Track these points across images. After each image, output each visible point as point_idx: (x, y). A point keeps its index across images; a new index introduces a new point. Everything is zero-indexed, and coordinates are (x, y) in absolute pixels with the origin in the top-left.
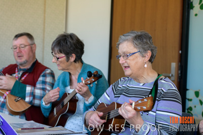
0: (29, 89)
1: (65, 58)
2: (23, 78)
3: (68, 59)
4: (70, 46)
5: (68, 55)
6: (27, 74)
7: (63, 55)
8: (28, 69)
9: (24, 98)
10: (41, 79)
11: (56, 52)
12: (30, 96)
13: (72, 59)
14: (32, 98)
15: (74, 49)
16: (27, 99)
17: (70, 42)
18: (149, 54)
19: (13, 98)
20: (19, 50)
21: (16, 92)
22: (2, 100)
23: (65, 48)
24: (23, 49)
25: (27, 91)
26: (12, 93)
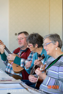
0: (22, 60)
1: (32, 46)
2: (22, 55)
3: (34, 46)
4: (34, 40)
5: (34, 44)
6: (24, 53)
7: (32, 45)
8: (25, 50)
9: (20, 65)
10: (30, 55)
11: (28, 43)
12: (22, 64)
13: (36, 46)
14: (23, 65)
15: (37, 41)
16: (21, 66)
17: (35, 38)
18: (57, 43)
19: (15, 65)
20: (20, 40)
21: (16, 62)
22: (11, 66)
23: (32, 41)
24: (21, 40)
25: (21, 62)
26: (14, 63)
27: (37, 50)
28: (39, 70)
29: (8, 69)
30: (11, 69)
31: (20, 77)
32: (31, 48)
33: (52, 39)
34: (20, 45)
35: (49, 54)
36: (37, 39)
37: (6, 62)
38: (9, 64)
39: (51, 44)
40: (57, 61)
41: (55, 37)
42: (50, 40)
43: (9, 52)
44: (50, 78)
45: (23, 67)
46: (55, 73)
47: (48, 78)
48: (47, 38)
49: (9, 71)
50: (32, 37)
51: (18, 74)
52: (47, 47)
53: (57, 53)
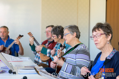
2: (49, 46)
3: (58, 37)
5: (57, 35)
6: (51, 44)
7: (56, 36)
8: (52, 42)
9: (46, 55)
10: (56, 46)
13: (60, 37)
15: (60, 33)
16: (48, 55)
17: (58, 30)
18: (75, 34)
19: (42, 54)
20: (47, 33)
21: (43, 52)
22: (39, 55)
23: (56, 32)
24: (49, 33)
25: (47, 52)
26: (41, 52)
27: (60, 41)
28: (57, 57)
29: (36, 58)
30: (39, 58)
31: (47, 65)
32: (55, 38)
33: (70, 30)
34: (48, 37)
35: (67, 43)
36: (60, 31)
37: (35, 52)
38: (37, 54)
39: (70, 34)
40: (73, 49)
41: (73, 28)
42: (69, 31)
43: (38, 44)
44: (67, 64)
45: (49, 56)
46: (72, 60)
47: (66, 64)
48: (66, 28)
49: (37, 60)
50: (56, 28)
51: (45, 63)
52: (66, 37)
53: (74, 43)
